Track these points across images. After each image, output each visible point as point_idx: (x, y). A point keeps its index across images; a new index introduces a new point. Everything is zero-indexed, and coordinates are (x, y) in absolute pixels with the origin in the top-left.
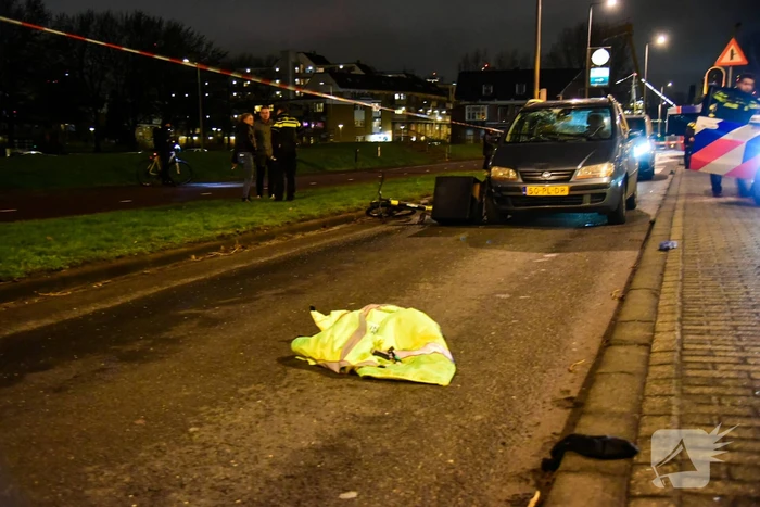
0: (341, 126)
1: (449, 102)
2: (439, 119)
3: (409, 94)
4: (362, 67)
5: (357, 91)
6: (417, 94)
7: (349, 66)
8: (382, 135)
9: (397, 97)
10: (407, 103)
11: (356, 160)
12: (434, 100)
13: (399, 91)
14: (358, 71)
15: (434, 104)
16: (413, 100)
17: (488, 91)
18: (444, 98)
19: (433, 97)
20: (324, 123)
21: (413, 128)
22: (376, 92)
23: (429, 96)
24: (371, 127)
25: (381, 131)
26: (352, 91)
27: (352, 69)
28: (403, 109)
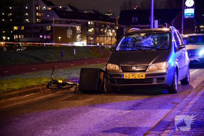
0: (60, 38)
1: (116, 26)
2: (111, 34)
3: (95, 21)
4: (71, 7)
5: (69, 20)
6: (99, 22)
7: (64, 7)
8: (82, 43)
9: (89, 23)
10: (95, 26)
11: (62, 56)
12: (108, 24)
13: (90, 20)
14: (69, 9)
15: (108, 27)
16: (98, 24)
17: (135, 20)
18: (114, 24)
19: (108, 23)
20: (52, 36)
21: (98, 39)
22: (78, 21)
23: (106, 22)
24: (76, 38)
25: (81, 40)
26: (66, 20)
27: (66, 8)
28: (93, 29)
